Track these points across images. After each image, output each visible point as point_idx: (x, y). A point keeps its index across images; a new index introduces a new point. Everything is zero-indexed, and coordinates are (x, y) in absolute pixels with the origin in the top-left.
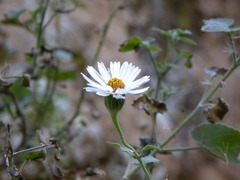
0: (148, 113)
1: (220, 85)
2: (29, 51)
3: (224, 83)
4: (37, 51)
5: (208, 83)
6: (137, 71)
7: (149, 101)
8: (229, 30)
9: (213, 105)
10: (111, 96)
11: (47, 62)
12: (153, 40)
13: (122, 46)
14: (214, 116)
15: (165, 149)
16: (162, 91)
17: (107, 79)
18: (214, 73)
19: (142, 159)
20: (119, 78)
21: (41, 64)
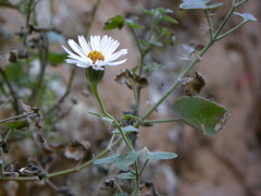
0: (130, 87)
1: (198, 61)
2: (19, 31)
3: (201, 58)
4: (26, 30)
5: (186, 58)
6: (116, 44)
7: (131, 76)
8: (205, 7)
9: (191, 79)
10: (91, 67)
11: (36, 41)
12: (137, 18)
13: (107, 24)
14: (191, 89)
15: (146, 121)
16: (145, 68)
17: (88, 52)
18: (192, 50)
19: (123, 129)
20: (98, 50)
21: (31, 44)
